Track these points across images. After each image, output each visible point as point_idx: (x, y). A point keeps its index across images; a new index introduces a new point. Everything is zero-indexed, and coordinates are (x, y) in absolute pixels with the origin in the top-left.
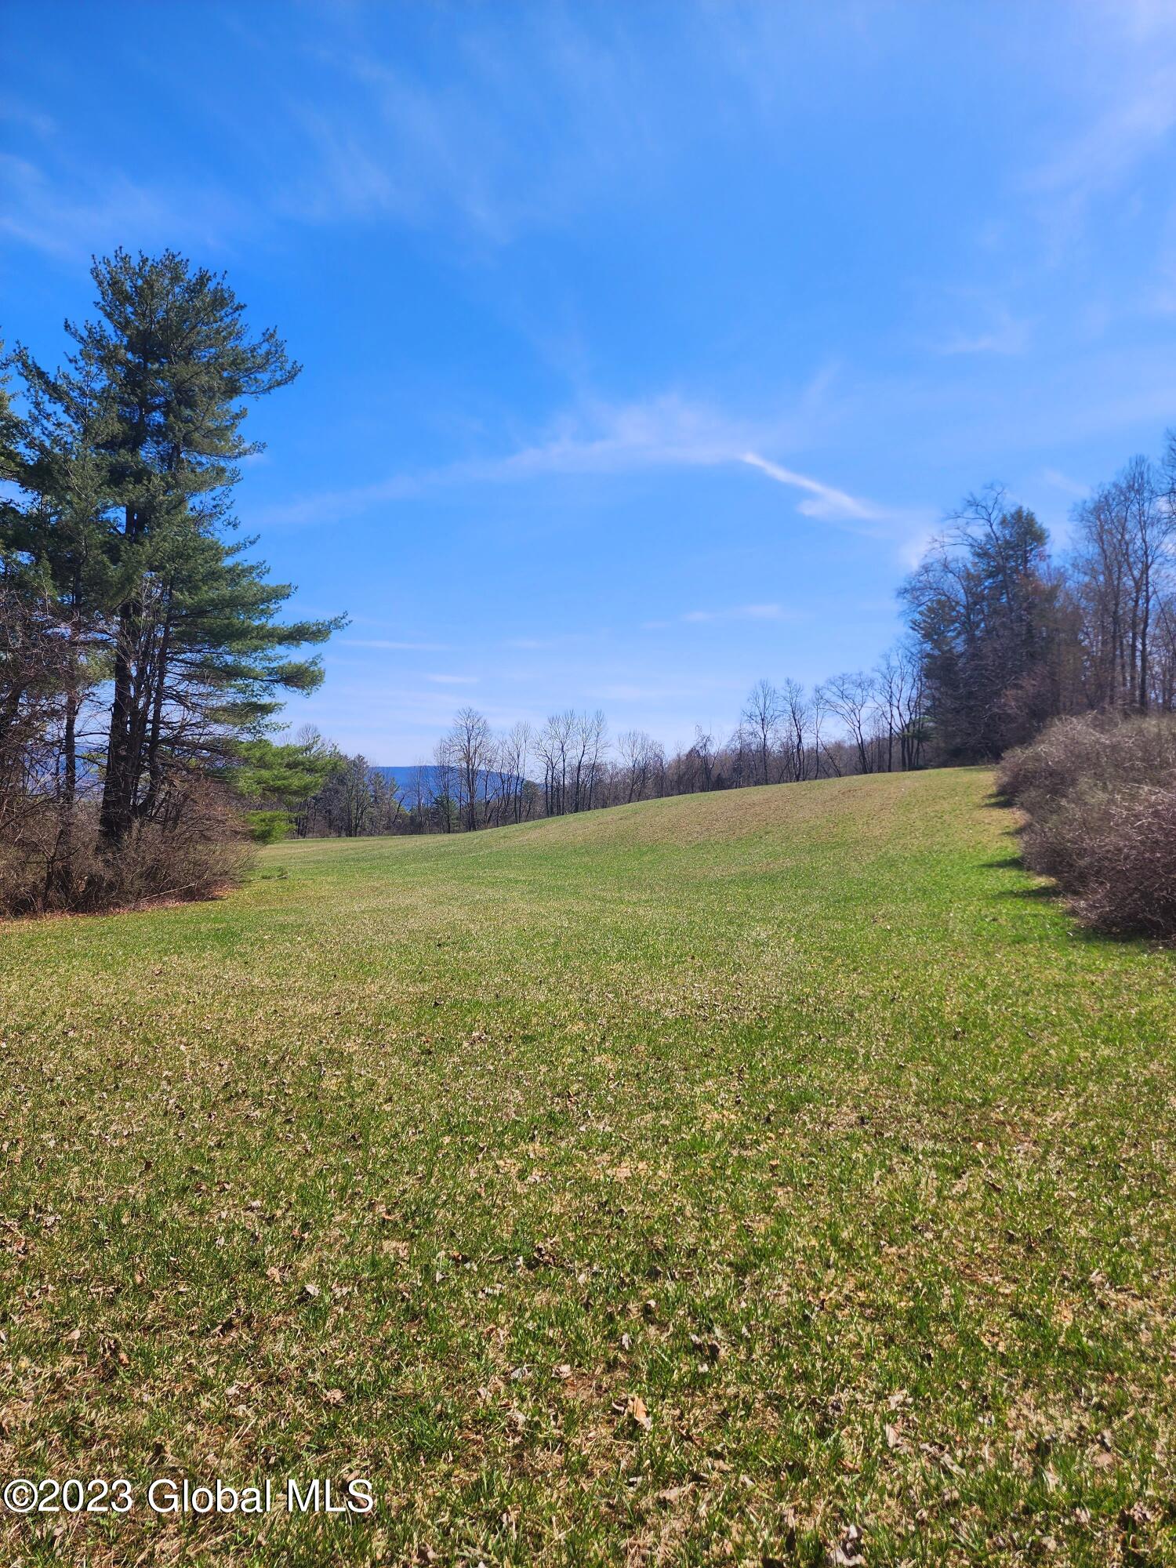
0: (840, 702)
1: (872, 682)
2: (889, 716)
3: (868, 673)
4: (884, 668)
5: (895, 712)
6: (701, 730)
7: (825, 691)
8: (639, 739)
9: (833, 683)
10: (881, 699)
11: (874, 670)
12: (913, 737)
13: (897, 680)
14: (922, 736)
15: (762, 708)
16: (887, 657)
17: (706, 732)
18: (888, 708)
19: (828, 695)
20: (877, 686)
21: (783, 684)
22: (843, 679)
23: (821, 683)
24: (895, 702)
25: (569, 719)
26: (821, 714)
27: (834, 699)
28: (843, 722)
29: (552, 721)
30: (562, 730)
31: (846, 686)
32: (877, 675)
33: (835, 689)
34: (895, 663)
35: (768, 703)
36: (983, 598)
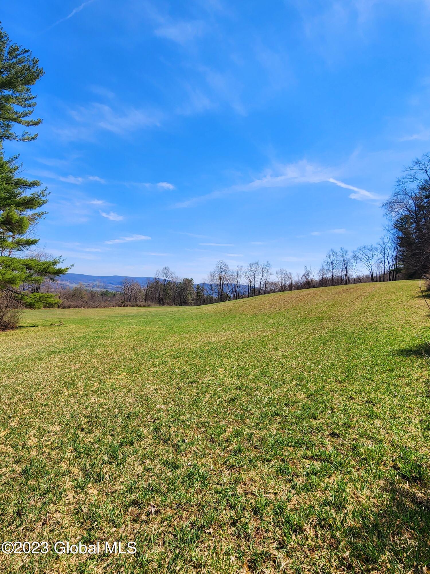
0: (363, 257)
1: (376, 249)
2: (383, 262)
3: (375, 245)
4: (381, 243)
5: (386, 261)
6: (306, 267)
7: (356, 253)
8: (284, 272)
9: (360, 250)
10: (381, 256)
11: (377, 244)
12: (394, 270)
13: (387, 248)
14: (397, 270)
15: (332, 259)
16: (383, 239)
17: (309, 269)
18: (383, 259)
19: (358, 254)
20: (379, 251)
21: (340, 250)
22: (364, 248)
23: (355, 250)
24: (386, 257)
25: (257, 264)
26: (355, 262)
27: (360, 256)
28: (364, 265)
29: (251, 265)
30: (255, 269)
31: (365, 251)
32: (379, 246)
33: (361, 252)
34: (386, 241)
35: (334, 258)
36: (424, 208)
